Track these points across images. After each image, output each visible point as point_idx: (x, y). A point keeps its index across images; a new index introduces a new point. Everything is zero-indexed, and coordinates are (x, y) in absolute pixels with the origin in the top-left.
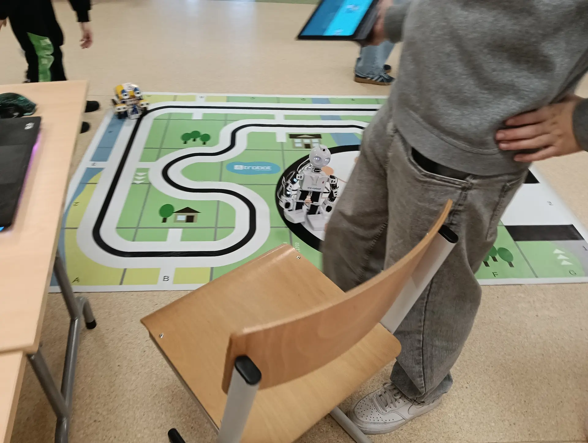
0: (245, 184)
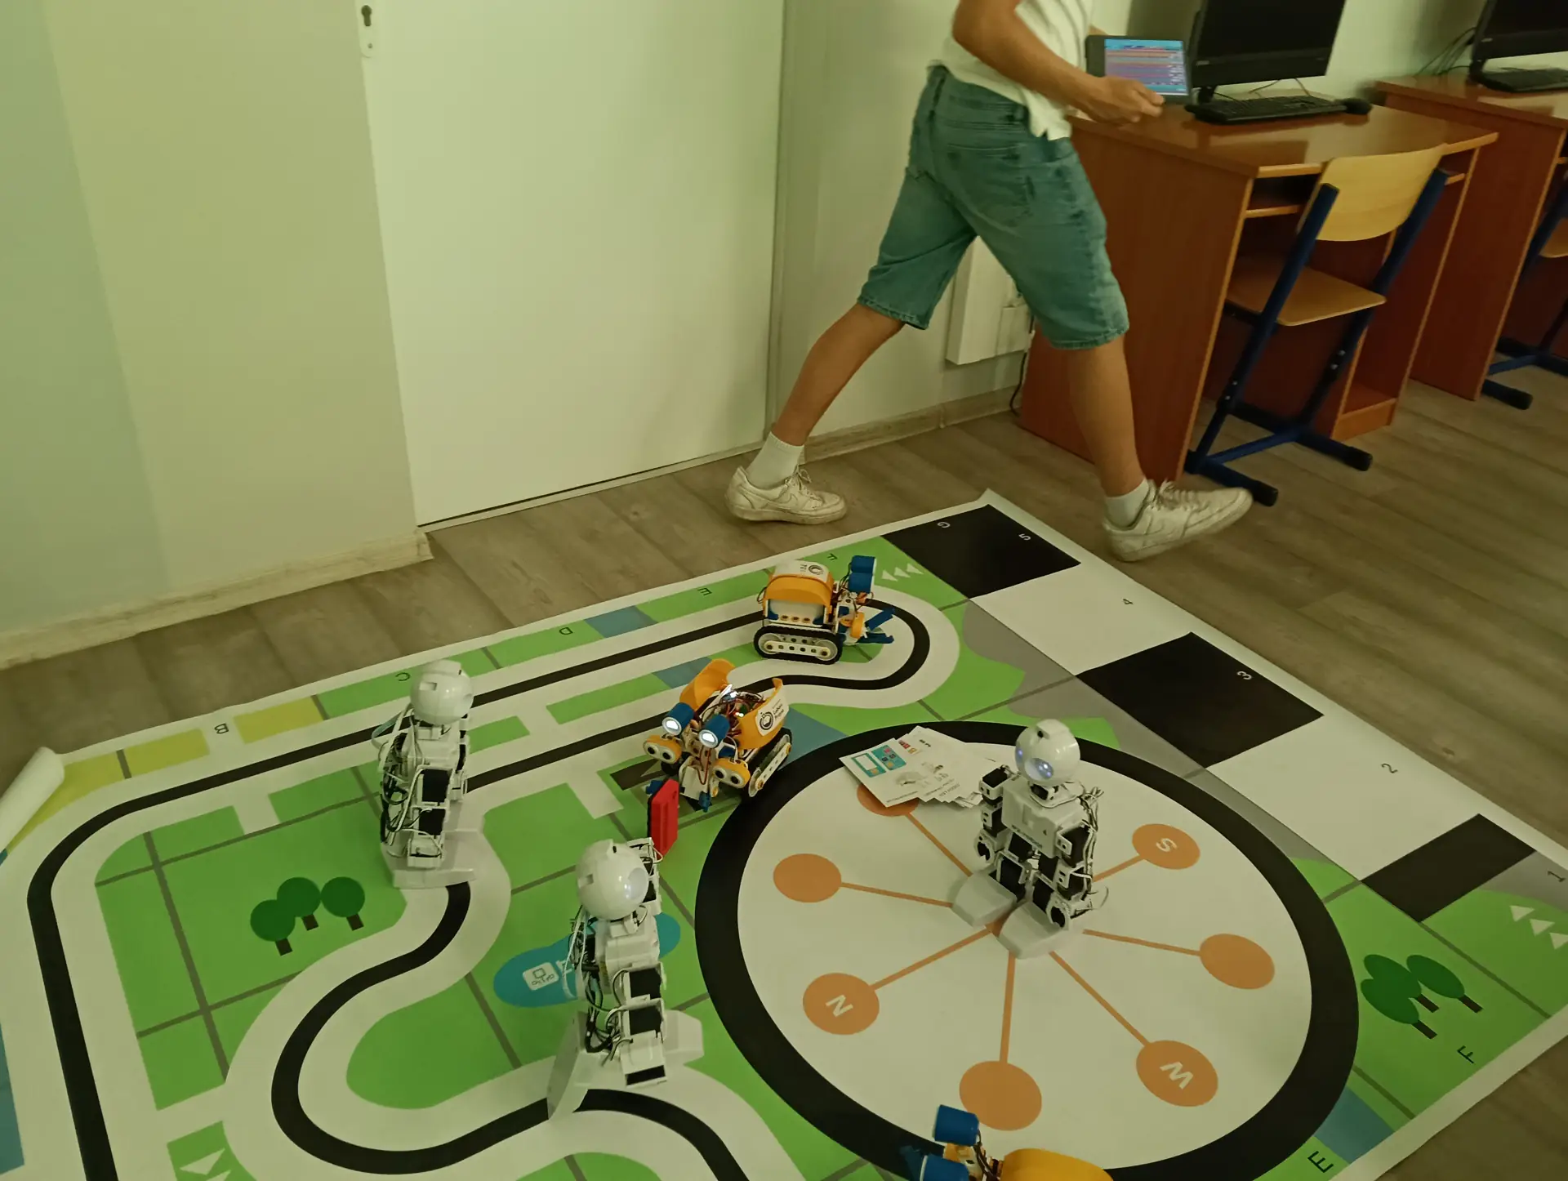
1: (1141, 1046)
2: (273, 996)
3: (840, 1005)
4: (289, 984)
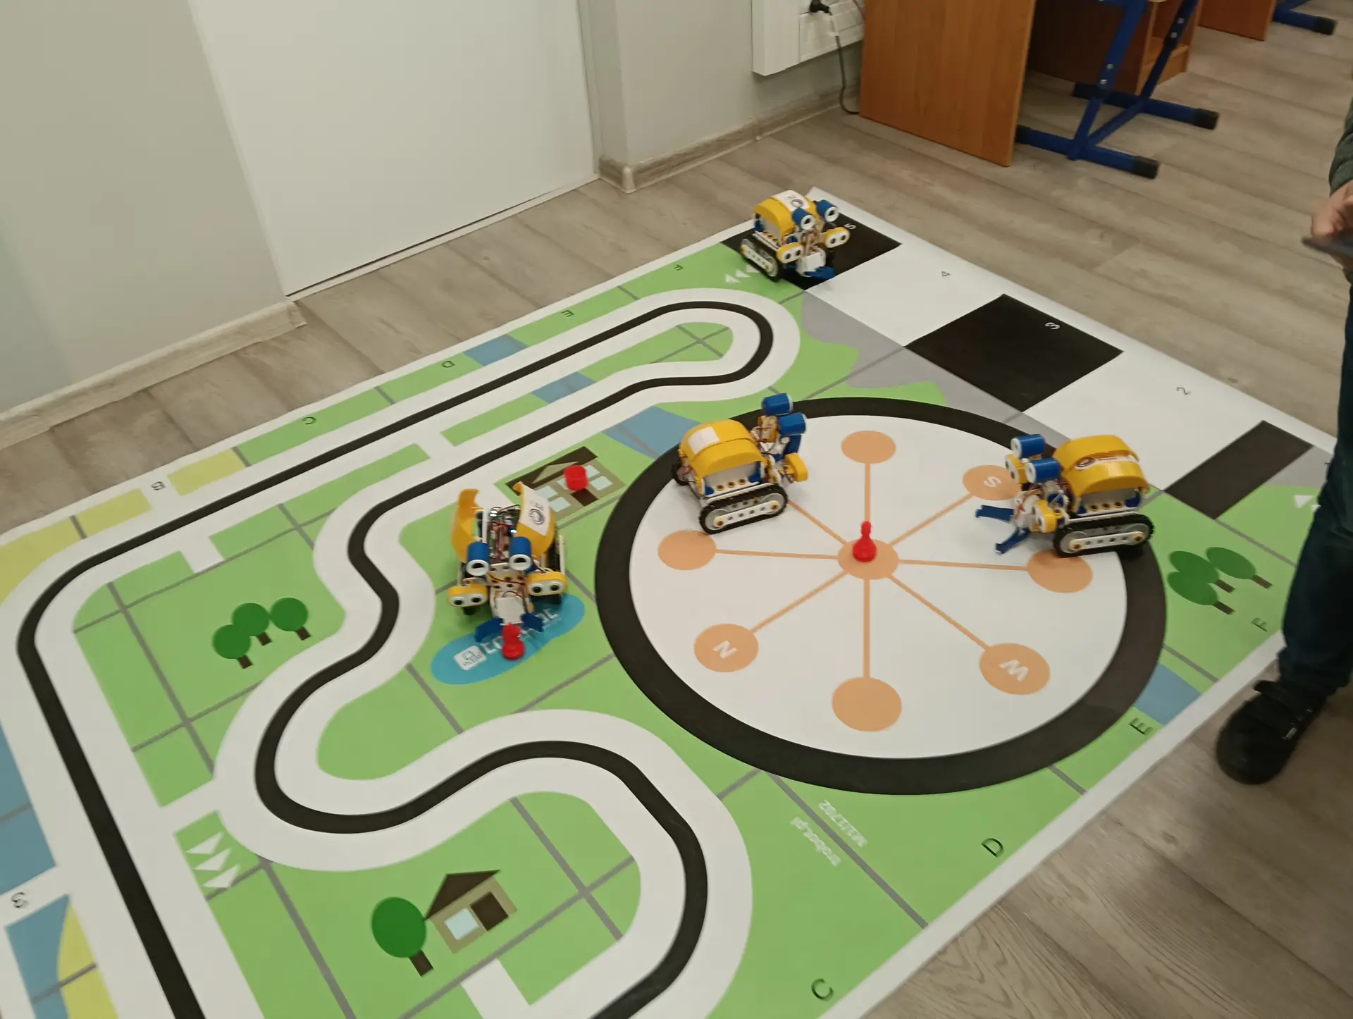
1: (982, 650)
2: (241, 704)
3: (725, 649)
4: (255, 693)
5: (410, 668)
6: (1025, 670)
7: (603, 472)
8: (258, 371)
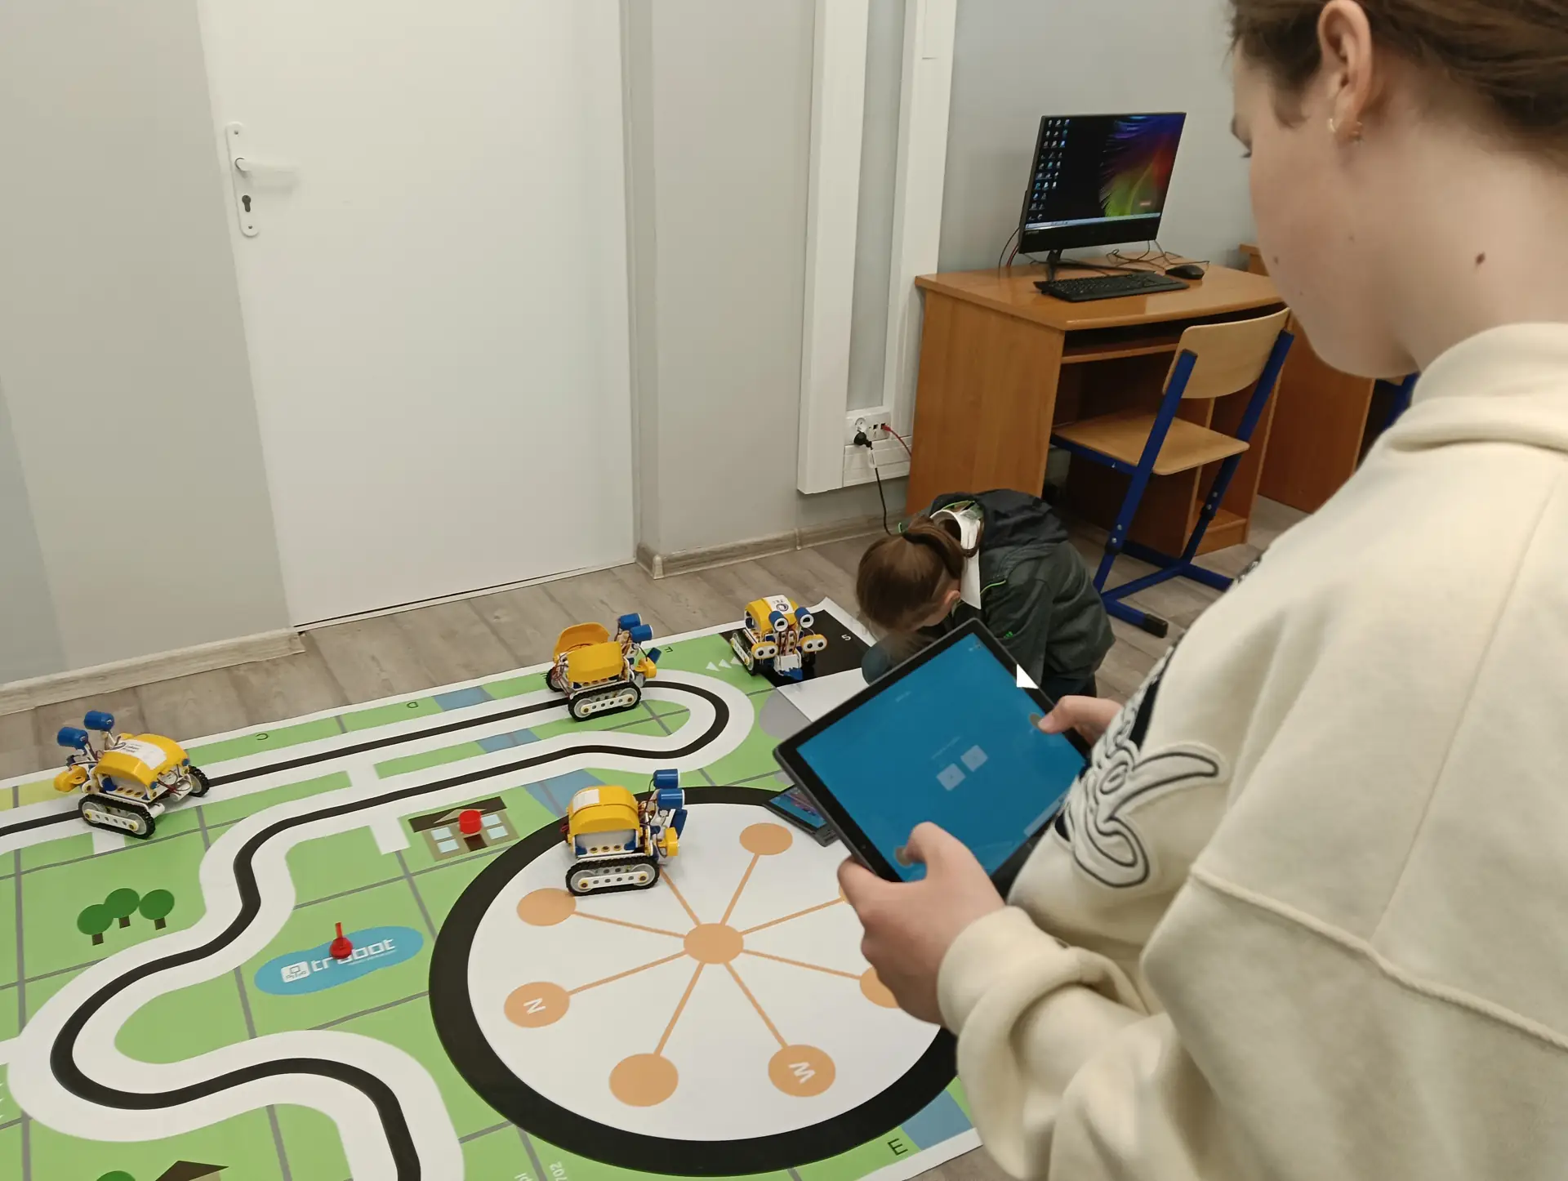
0: (333, 1023)
1: (780, 1048)
2: (70, 979)
3: (535, 1006)
4: (91, 968)
5: (237, 970)
6: (811, 1073)
7: (505, 823)
8: (239, 685)
